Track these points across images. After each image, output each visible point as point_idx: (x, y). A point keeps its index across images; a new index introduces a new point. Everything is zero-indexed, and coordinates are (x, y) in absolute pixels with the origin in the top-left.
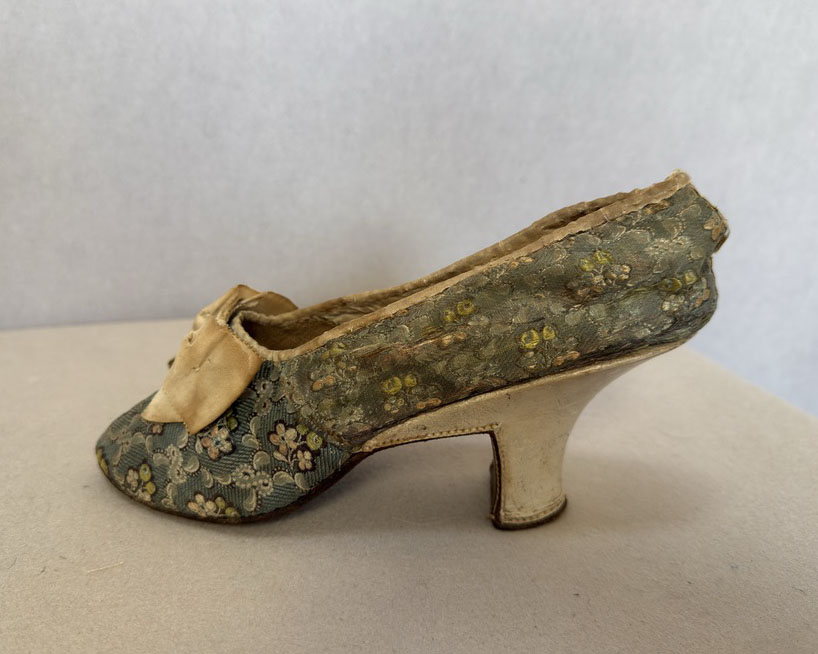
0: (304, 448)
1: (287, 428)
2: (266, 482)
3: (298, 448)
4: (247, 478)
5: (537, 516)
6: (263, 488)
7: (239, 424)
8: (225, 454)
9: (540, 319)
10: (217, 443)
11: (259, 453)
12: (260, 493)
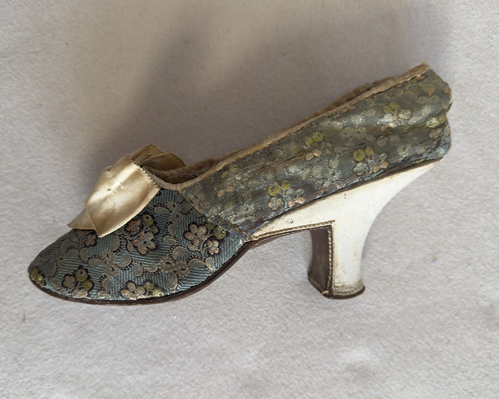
0: (213, 238)
1: (198, 227)
2: (184, 267)
3: (208, 239)
4: (169, 266)
5: (353, 291)
6: (182, 272)
7: (159, 229)
8: (152, 250)
9: (363, 144)
10: (145, 243)
11: (177, 248)
12: (180, 275)
